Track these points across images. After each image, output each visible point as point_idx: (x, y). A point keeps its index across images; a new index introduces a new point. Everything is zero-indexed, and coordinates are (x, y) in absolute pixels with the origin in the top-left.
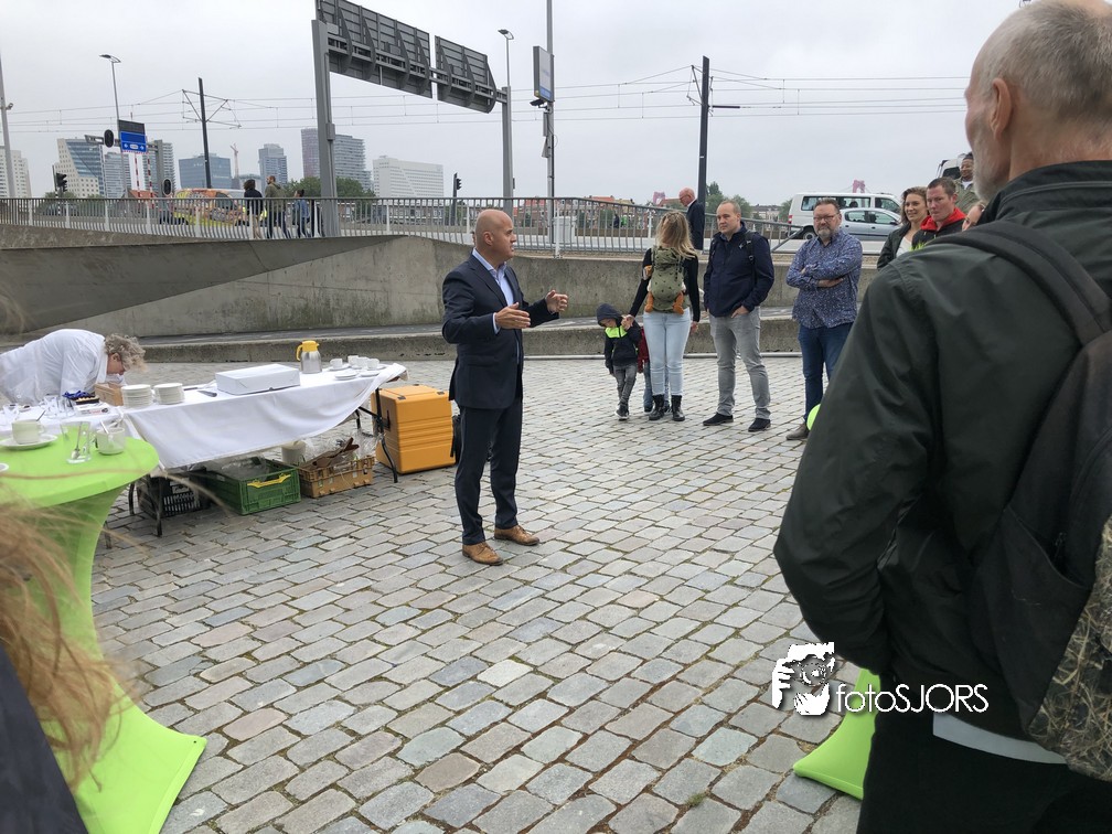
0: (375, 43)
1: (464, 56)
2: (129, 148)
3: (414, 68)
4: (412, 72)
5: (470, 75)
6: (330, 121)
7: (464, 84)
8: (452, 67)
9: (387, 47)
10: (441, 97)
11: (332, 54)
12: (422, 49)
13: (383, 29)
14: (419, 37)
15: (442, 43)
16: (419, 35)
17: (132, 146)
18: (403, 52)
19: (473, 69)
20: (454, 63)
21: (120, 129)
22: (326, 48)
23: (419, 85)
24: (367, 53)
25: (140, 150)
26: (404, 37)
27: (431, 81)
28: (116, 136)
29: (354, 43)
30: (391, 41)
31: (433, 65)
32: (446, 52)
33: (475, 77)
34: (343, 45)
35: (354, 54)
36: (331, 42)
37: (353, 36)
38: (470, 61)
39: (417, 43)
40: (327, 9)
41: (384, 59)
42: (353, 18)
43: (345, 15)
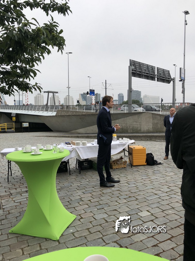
0: (142, 70)
1: (164, 71)
2: (91, 95)
3: (151, 75)
4: (151, 76)
5: (165, 75)
6: (131, 87)
7: (163, 77)
8: (161, 74)
9: (145, 70)
10: (158, 81)
11: (132, 73)
12: (153, 70)
13: (144, 66)
14: (153, 68)
15: (158, 69)
16: (153, 67)
17: (92, 94)
18: (149, 71)
19: (166, 74)
20: (161, 73)
21: (90, 91)
22: (131, 71)
23: (153, 78)
24: (140, 72)
25: (93, 95)
26: (149, 68)
27: (155, 77)
28: (89, 93)
29: (138, 70)
30: (146, 69)
31: (156, 74)
32: (159, 70)
33: (166, 76)
34: (135, 71)
35: (138, 73)
36: (133, 70)
37: (137, 69)
38: (165, 72)
39: (152, 69)
40: (132, 63)
41: (144, 73)
42: (138, 65)
43: (136, 64)
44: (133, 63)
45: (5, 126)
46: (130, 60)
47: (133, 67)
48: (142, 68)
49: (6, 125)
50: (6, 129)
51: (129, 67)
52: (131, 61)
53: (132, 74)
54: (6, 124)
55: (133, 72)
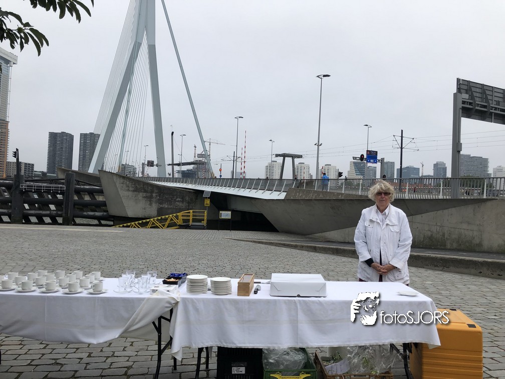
0: (490, 102)
6: (459, 142)
9: (498, 103)
11: (463, 108)
13: (496, 94)
17: (371, 161)
21: (367, 154)
22: (460, 105)
24: (485, 107)
25: (375, 162)
29: (477, 102)
30: (501, 100)
34: (470, 104)
35: (477, 108)
37: (477, 99)
40: (462, 87)
41: (496, 109)
42: (478, 90)
43: (473, 89)
44: (465, 87)
45: (189, 216)
46: (458, 80)
47: (466, 96)
48: (489, 97)
49: (191, 214)
50: (191, 221)
51: (455, 95)
52: (461, 82)
53: (461, 110)
54: (191, 211)
55: (465, 106)
